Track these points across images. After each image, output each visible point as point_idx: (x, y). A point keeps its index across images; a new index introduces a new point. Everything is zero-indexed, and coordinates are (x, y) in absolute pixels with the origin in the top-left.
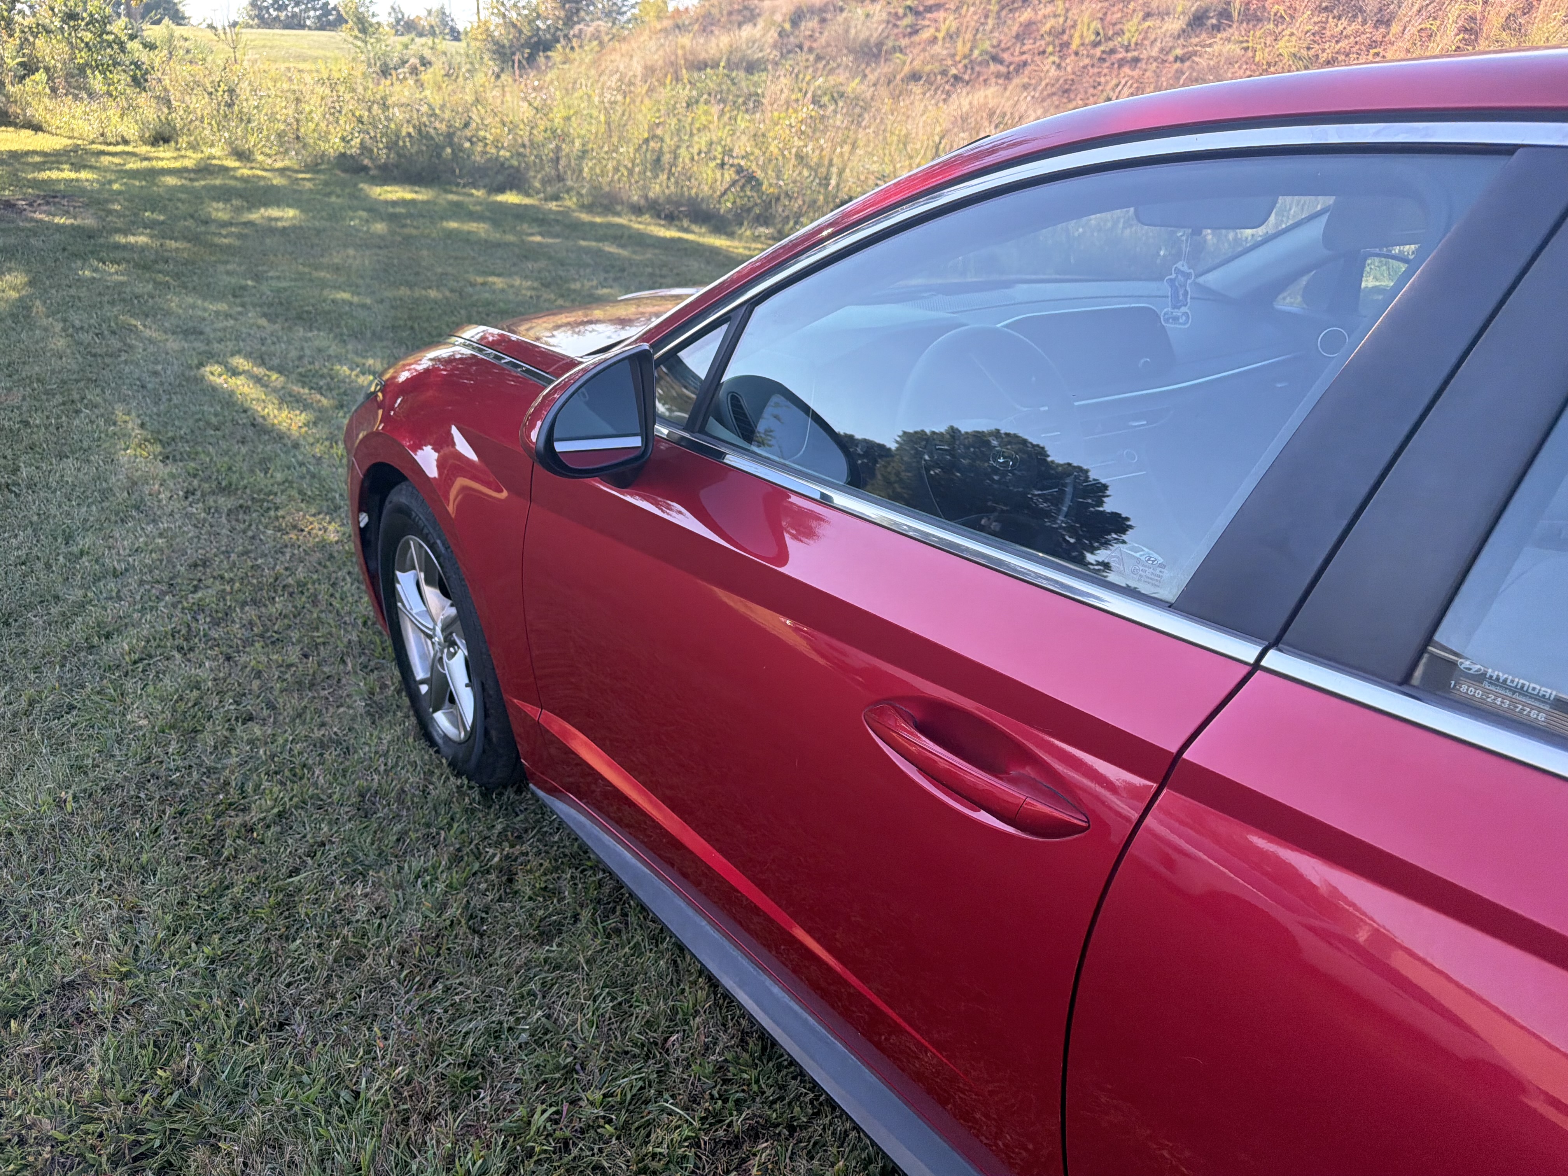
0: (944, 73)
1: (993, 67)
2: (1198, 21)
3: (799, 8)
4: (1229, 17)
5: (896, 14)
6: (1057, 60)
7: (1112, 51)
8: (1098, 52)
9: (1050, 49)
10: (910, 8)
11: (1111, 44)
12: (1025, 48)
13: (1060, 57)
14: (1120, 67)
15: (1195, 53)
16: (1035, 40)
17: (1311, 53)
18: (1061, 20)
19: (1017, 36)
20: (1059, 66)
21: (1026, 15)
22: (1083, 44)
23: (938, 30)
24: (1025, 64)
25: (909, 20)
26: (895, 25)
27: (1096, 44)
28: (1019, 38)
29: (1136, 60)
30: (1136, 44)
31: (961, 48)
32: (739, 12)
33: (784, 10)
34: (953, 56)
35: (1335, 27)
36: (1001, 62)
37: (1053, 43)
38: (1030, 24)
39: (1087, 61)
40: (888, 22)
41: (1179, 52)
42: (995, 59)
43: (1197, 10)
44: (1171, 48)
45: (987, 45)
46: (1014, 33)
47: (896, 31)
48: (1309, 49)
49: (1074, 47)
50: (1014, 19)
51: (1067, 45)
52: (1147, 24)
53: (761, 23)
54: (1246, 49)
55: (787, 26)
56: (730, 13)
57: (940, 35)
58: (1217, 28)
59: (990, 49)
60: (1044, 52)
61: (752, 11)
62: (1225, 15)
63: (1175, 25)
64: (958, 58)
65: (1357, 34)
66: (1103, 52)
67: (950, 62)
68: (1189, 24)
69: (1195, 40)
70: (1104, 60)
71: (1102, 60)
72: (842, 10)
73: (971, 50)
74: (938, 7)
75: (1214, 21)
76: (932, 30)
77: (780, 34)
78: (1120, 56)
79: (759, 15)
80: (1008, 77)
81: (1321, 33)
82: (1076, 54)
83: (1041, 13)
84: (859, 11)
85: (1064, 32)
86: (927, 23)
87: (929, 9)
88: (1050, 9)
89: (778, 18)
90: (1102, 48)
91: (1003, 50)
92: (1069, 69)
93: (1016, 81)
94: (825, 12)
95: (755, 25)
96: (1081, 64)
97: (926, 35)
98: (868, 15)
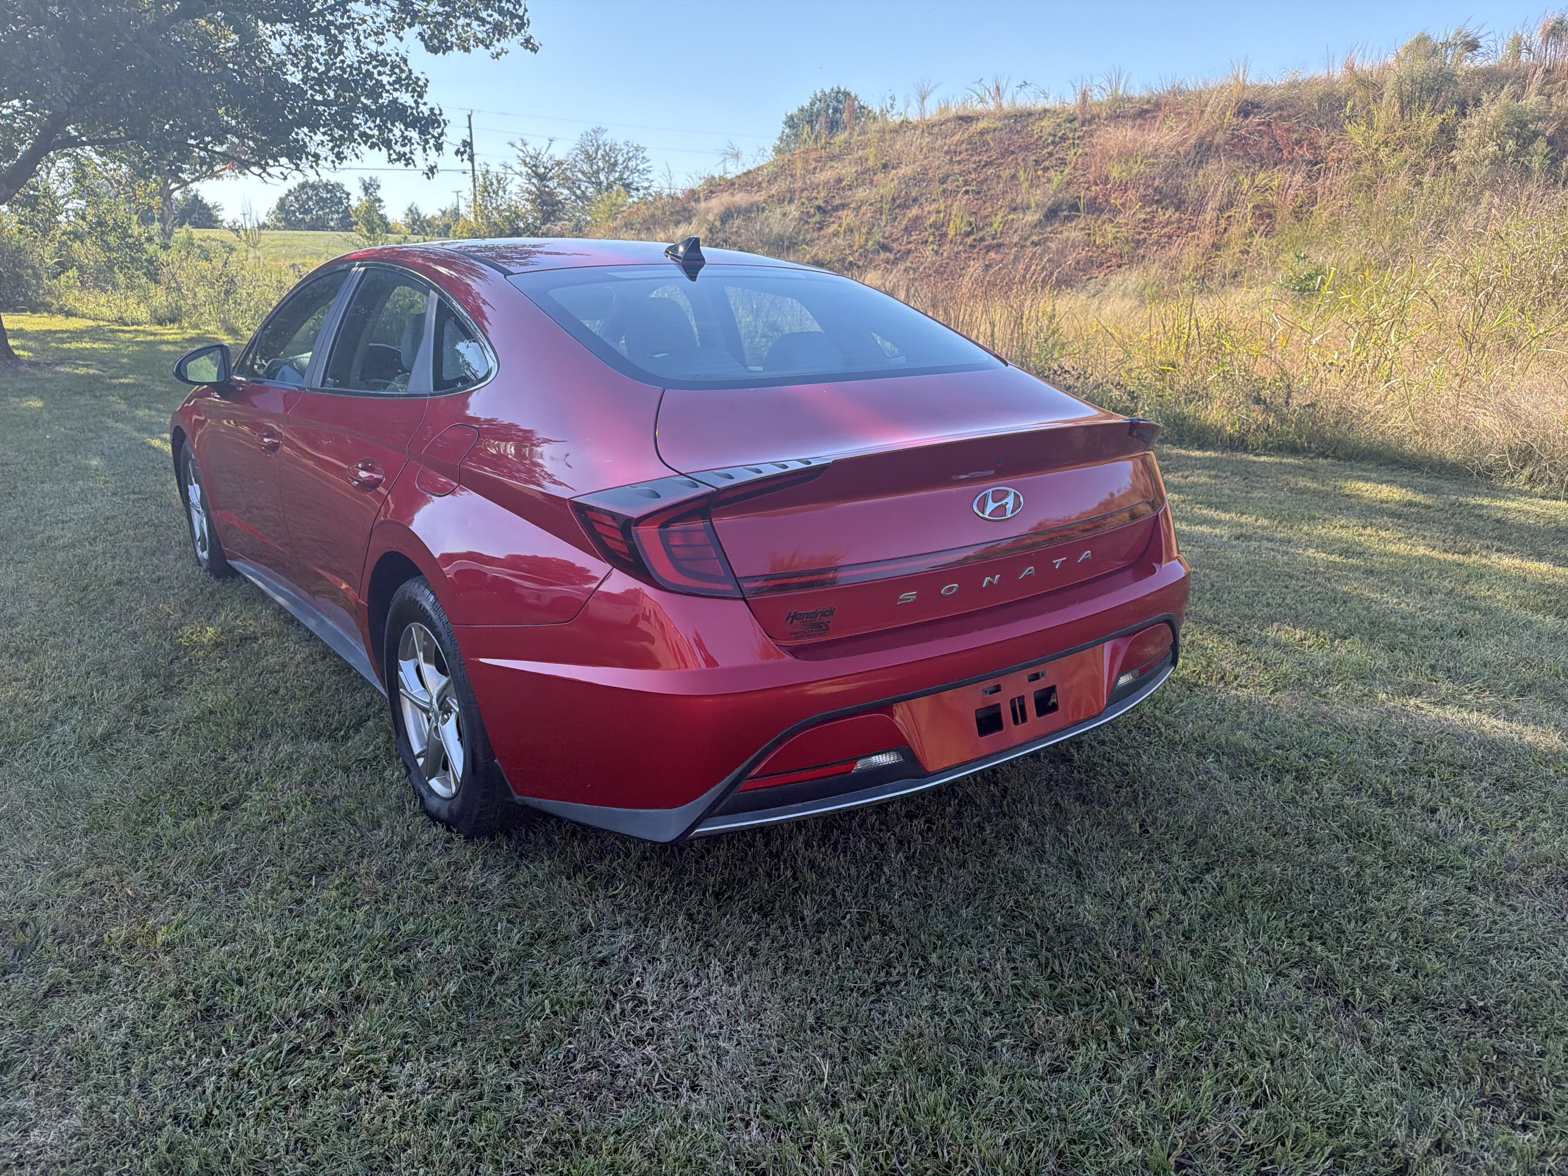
0: (843, 260)
1: (883, 255)
2: (1052, 213)
3: (728, 209)
4: (1078, 210)
5: (808, 213)
6: (935, 247)
7: (982, 239)
8: (969, 240)
9: (931, 239)
10: (819, 208)
11: (981, 234)
12: (912, 239)
13: (940, 246)
14: (988, 251)
15: (1047, 239)
16: (920, 231)
17: (1142, 237)
18: (942, 215)
19: (906, 229)
20: (937, 252)
21: (914, 211)
22: (956, 235)
23: (840, 226)
24: (909, 252)
25: (817, 218)
26: (807, 222)
27: (968, 234)
28: (907, 230)
29: (999, 246)
30: (1002, 233)
31: (858, 239)
32: (678, 212)
33: (716, 211)
34: (851, 246)
35: (1163, 216)
36: (890, 250)
37: (933, 234)
38: (917, 218)
39: (961, 248)
40: (801, 219)
41: (1035, 238)
42: (885, 248)
43: (1054, 204)
44: (1029, 236)
45: (878, 237)
46: (903, 226)
47: (806, 227)
48: (1140, 234)
49: (950, 237)
50: (904, 215)
51: (945, 235)
52: (1011, 217)
53: (695, 221)
54: (1089, 235)
55: (718, 224)
56: (672, 213)
57: (842, 230)
58: (1069, 218)
59: (881, 240)
60: (927, 242)
61: (690, 211)
62: (1074, 207)
63: (1032, 217)
64: (855, 248)
65: (1180, 221)
66: (975, 240)
67: (848, 252)
68: (1046, 216)
69: (1049, 229)
70: (975, 247)
71: (972, 246)
72: (763, 209)
73: (867, 241)
74: (844, 206)
75: (1066, 213)
76: (835, 226)
77: (711, 230)
78: (987, 243)
79: (695, 215)
80: (894, 263)
81: (1151, 220)
82: (951, 242)
83: (926, 209)
84: (778, 211)
85: (943, 225)
86: (832, 220)
87: (836, 209)
88: (934, 206)
89: (710, 217)
90: (972, 237)
91: (893, 241)
92: (945, 254)
93: (901, 266)
94: (750, 212)
95: (690, 224)
96: (956, 250)
97: (831, 229)
98: (784, 215)
